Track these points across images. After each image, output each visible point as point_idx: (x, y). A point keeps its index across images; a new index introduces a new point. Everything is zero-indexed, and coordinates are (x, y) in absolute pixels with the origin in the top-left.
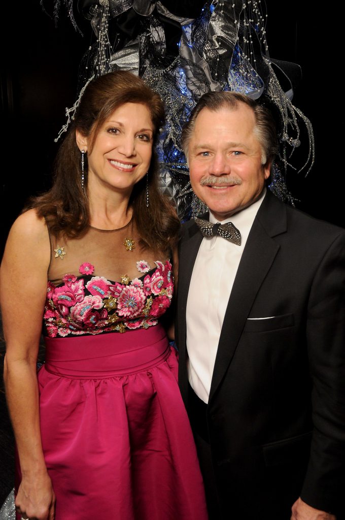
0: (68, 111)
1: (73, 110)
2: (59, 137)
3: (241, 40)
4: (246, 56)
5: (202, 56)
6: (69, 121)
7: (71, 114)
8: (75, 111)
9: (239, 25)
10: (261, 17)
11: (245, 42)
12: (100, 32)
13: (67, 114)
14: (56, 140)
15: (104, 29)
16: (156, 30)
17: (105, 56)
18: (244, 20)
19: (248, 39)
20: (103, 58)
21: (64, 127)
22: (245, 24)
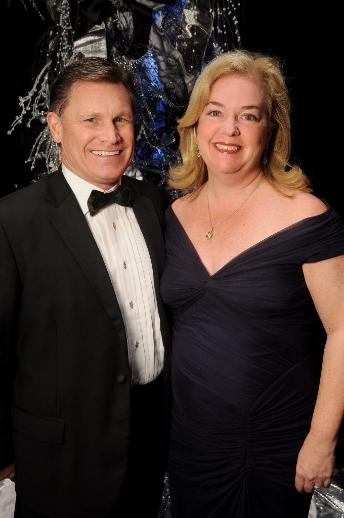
0: (22, 100)
1: (27, 99)
2: (13, 129)
3: (216, 30)
4: (220, 47)
5: (175, 46)
6: (24, 112)
7: (26, 103)
8: (30, 100)
9: (213, 14)
10: (233, 5)
11: (219, 32)
12: (61, 15)
13: (22, 104)
14: (9, 132)
15: (66, 12)
16: (124, 16)
17: (66, 42)
18: (218, 9)
19: (222, 28)
20: (64, 44)
21: (17, 118)
22: (219, 13)
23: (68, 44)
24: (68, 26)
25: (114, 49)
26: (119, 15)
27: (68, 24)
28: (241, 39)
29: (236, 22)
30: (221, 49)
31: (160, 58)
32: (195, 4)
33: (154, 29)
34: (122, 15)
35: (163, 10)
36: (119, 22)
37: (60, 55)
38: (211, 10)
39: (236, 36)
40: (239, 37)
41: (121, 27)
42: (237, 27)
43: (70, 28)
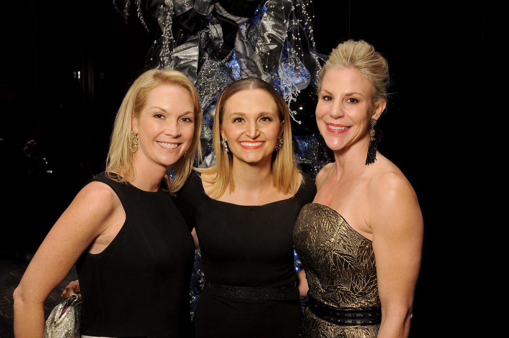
5: (255, 50)
12: (165, 28)
17: (168, 49)
18: (293, 20)
19: (297, 36)
22: (294, 23)
23: (170, 50)
24: (171, 36)
25: (207, 55)
26: (211, 26)
27: (170, 34)
28: (315, 44)
29: (312, 31)
30: (296, 53)
31: (242, 60)
32: (271, 16)
33: (239, 37)
34: (213, 26)
35: (247, 22)
36: (210, 32)
37: (163, 59)
38: (285, 21)
39: (311, 43)
40: (314, 43)
41: (212, 36)
42: (312, 35)
43: (172, 37)
